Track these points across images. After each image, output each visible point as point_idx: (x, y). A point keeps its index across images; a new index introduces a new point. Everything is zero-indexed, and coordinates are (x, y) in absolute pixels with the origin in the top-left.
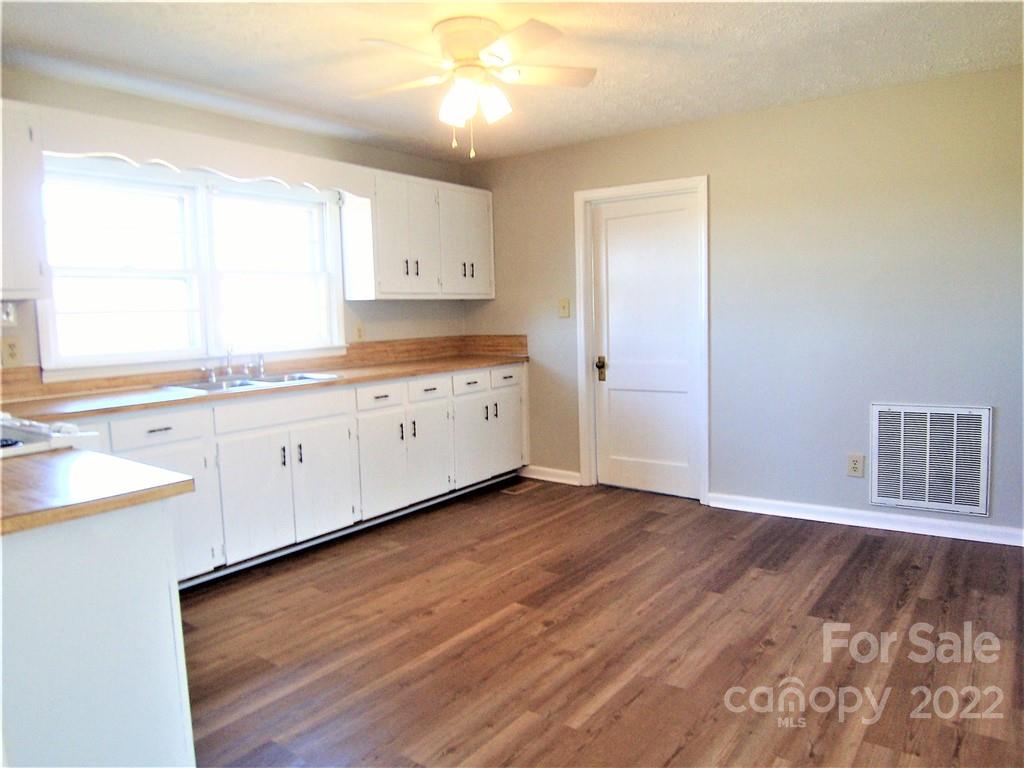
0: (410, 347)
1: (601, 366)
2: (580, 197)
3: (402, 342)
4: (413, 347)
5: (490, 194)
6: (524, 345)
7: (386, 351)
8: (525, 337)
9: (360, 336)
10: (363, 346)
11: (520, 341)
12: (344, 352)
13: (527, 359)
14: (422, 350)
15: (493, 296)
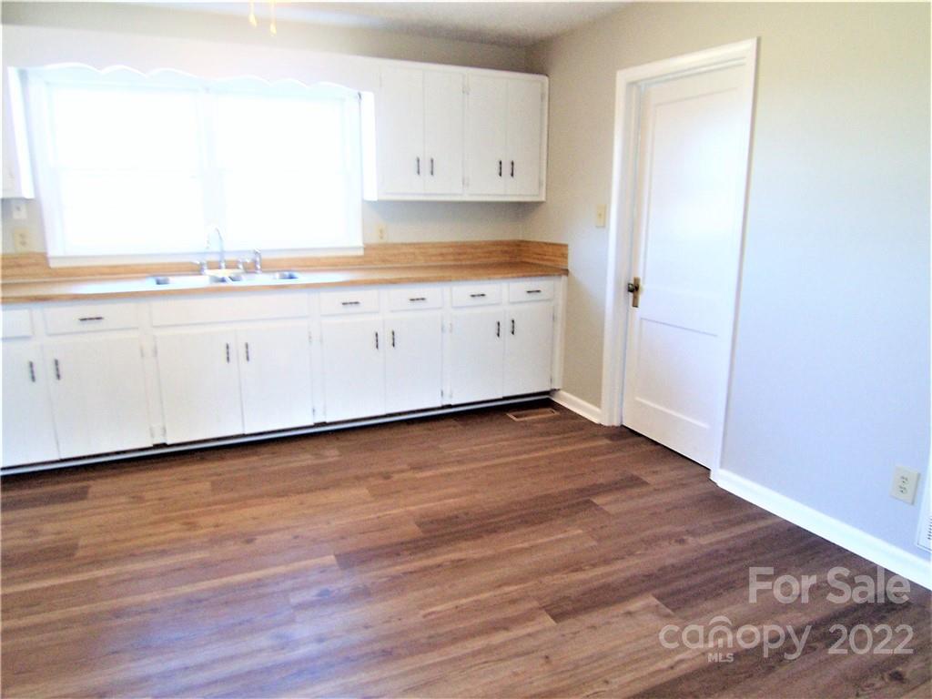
0: (444, 251)
1: (634, 289)
2: (623, 77)
3: (434, 245)
4: (451, 250)
5: (546, 79)
6: (565, 256)
7: (414, 254)
8: (566, 246)
9: (382, 238)
10: (386, 246)
11: (560, 250)
12: (361, 253)
13: (566, 272)
14: (459, 254)
15: (543, 199)
